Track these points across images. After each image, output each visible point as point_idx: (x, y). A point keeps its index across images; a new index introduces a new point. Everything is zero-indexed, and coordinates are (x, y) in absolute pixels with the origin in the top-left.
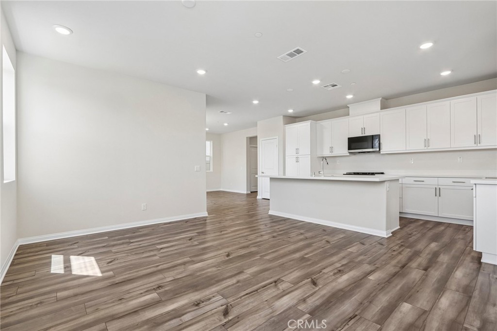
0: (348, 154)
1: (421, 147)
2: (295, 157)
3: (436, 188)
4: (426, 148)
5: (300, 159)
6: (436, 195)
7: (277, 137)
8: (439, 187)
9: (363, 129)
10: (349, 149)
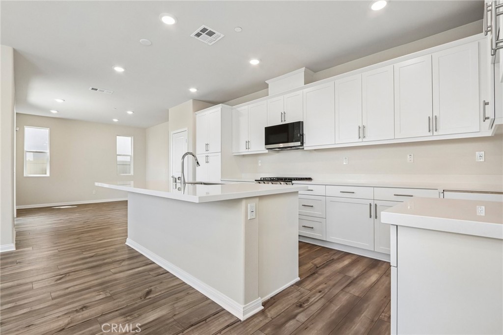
0: (267, 151)
1: (353, 139)
2: (205, 155)
3: (370, 205)
4: (361, 140)
5: (210, 159)
6: (371, 217)
7: (186, 129)
8: (376, 202)
9: (283, 114)
10: (267, 143)
